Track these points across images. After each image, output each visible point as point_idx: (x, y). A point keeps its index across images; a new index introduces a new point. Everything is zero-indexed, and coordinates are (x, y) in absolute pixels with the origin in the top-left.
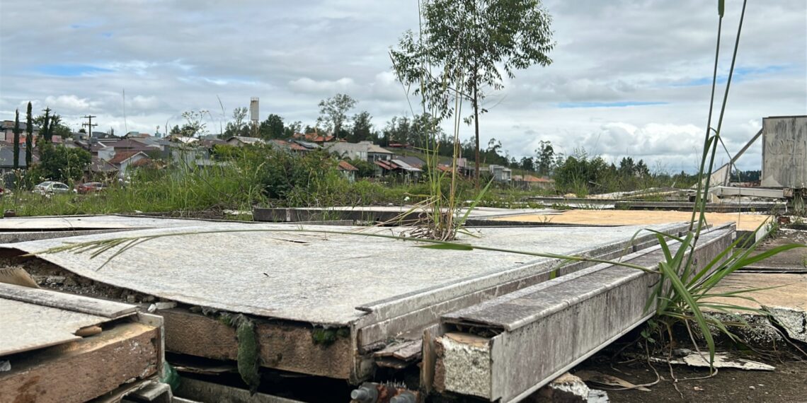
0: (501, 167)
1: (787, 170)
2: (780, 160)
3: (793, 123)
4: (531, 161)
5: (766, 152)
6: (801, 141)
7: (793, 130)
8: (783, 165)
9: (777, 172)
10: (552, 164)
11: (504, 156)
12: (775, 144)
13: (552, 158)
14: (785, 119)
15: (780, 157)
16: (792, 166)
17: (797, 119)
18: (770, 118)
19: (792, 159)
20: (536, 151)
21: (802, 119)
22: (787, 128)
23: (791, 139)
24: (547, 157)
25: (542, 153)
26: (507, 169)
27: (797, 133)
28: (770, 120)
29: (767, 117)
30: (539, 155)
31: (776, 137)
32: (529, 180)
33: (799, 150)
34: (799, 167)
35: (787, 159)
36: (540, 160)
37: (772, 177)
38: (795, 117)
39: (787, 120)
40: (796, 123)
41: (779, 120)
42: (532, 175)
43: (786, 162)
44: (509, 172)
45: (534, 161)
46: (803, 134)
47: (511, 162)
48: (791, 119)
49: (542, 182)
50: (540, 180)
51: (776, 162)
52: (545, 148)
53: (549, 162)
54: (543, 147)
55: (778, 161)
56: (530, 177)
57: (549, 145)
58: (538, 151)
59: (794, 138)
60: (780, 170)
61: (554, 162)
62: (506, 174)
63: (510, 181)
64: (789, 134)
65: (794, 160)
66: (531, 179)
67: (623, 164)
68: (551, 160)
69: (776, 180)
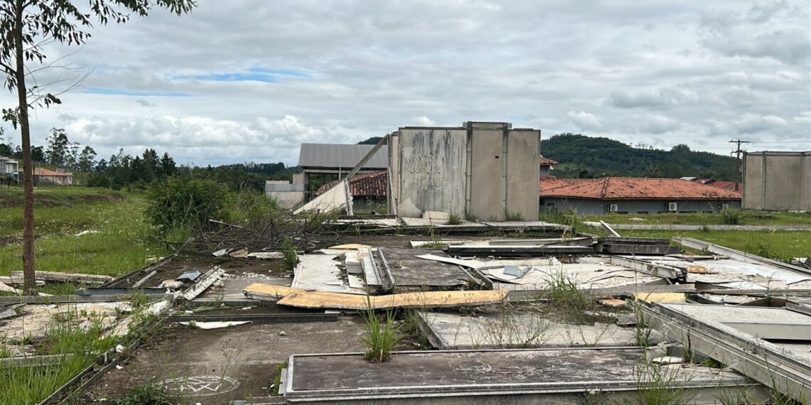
0: (4, 158)
1: (426, 192)
2: (418, 180)
3: (431, 136)
4: (41, 151)
5: (403, 170)
6: (439, 157)
7: (431, 144)
8: (421, 186)
9: (415, 194)
10: (67, 154)
11: (6, 144)
12: (412, 160)
13: (66, 148)
14: (422, 131)
15: (418, 176)
16: (430, 187)
17: (435, 131)
18: (407, 128)
19: (430, 178)
20: (47, 139)
21: (439, 131)
22: (425, 142)
23: (429, 155)
24: (60, 146)
25: (54, 142)
26: (12, 161)
27: (435, 148)
28: (408, 131)
29: (404, 127)
30: (51, 145)
31: (414, 152)
32: (41, 174)
33: (437, 168)
34: (437, 189)
35: (425, 178)
36: (52, 150)
37: (409, 199)
38: (433, 129)
39: (424, 132)
40: (434, 136)
41: (417, 132)
42: (43, 167)
43: (424, 183)
44: (15, 164)
45: (44, 150)
46: (440, 149)
47: (15, 151)
48: (428, 131)
49: (57, 176)
50: (54, 173)
51: (414, 182)
52: (58, 136)
53: (63, 153)
54: (55, 135)
55: (416, 181)
56: (42, 169)
57: (64, 133)
58: (49, 139)
59: (432, 154)
60: (418, 192)
61: (69, 152)
62: (11, 167)
63: (16, 175)
64: (427, 148)
65: (432, 180)
66: (43, 172)
67: (146, 155)
68: (65, 150)
69: (413, 203)
